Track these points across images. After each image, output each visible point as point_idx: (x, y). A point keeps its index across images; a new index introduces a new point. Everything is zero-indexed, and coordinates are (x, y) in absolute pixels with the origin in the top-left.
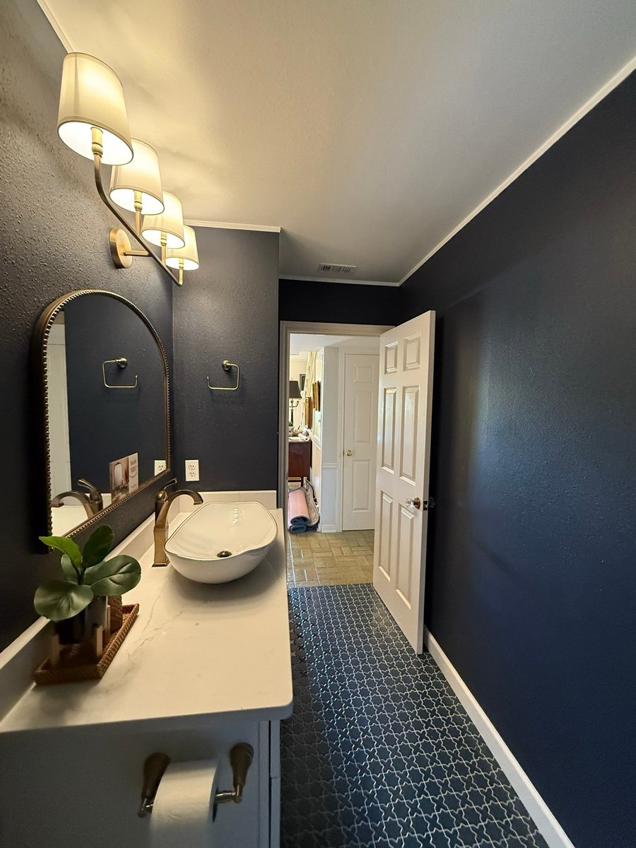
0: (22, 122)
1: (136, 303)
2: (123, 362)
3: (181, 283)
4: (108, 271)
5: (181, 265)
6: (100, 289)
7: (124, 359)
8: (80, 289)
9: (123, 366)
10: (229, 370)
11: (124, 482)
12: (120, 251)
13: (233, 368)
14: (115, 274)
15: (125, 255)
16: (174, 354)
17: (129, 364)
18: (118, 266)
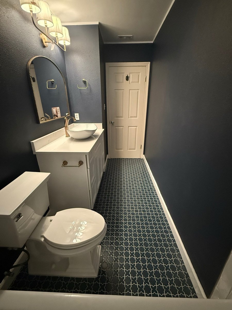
0: (12, 6)
1: (52, 59)
2: (53, 81)
3: (65, 50)
4: (42, 49)
5: (65, 43)
6: (40, 55)
7: (53, 80)
8: (35, 56)
9: (53, 82)
10: (85, 82)
11: (56, 114)
12: (44, 41)
13: (86, 82)
14: (44, 50)
15: (46, 42)
16: (67, 77)
17: (55, 82)
18: (44, 47)
